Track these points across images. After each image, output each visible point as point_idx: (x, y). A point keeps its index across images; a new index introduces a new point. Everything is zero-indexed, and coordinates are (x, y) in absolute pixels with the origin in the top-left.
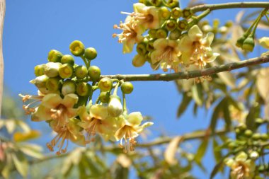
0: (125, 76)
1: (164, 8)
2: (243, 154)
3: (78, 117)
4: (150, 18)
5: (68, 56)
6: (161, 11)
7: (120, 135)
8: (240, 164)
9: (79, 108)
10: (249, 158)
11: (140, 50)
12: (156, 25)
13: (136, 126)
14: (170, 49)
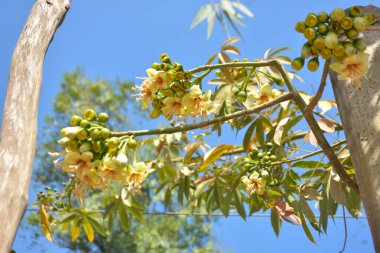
0: (135, 132)
1: (170, 72)
2: (255, 173)
3: (96, 168)
4: (160, 81)
5: (84, 121)
6: (168, 75)
7: (130, 180)
8: (254, 182)
9: (96, 161)
10: (260, 176)
11: (155, 106)
12: (165, 86)
13: (142, 174)
14: (177, 105)
